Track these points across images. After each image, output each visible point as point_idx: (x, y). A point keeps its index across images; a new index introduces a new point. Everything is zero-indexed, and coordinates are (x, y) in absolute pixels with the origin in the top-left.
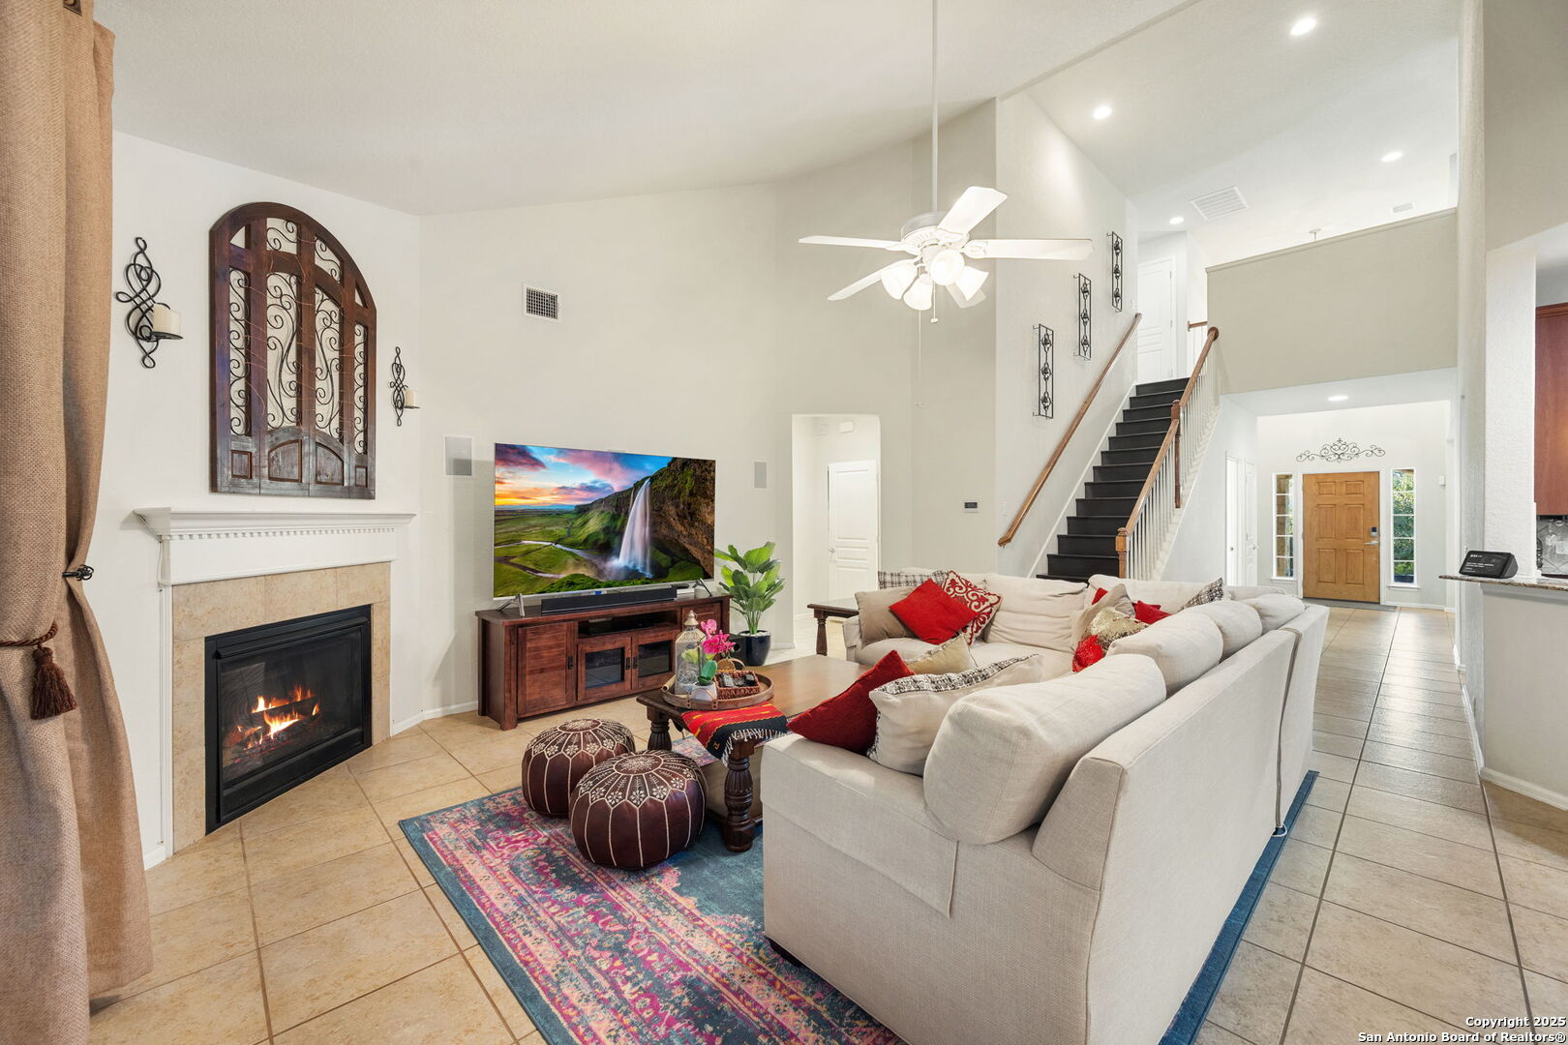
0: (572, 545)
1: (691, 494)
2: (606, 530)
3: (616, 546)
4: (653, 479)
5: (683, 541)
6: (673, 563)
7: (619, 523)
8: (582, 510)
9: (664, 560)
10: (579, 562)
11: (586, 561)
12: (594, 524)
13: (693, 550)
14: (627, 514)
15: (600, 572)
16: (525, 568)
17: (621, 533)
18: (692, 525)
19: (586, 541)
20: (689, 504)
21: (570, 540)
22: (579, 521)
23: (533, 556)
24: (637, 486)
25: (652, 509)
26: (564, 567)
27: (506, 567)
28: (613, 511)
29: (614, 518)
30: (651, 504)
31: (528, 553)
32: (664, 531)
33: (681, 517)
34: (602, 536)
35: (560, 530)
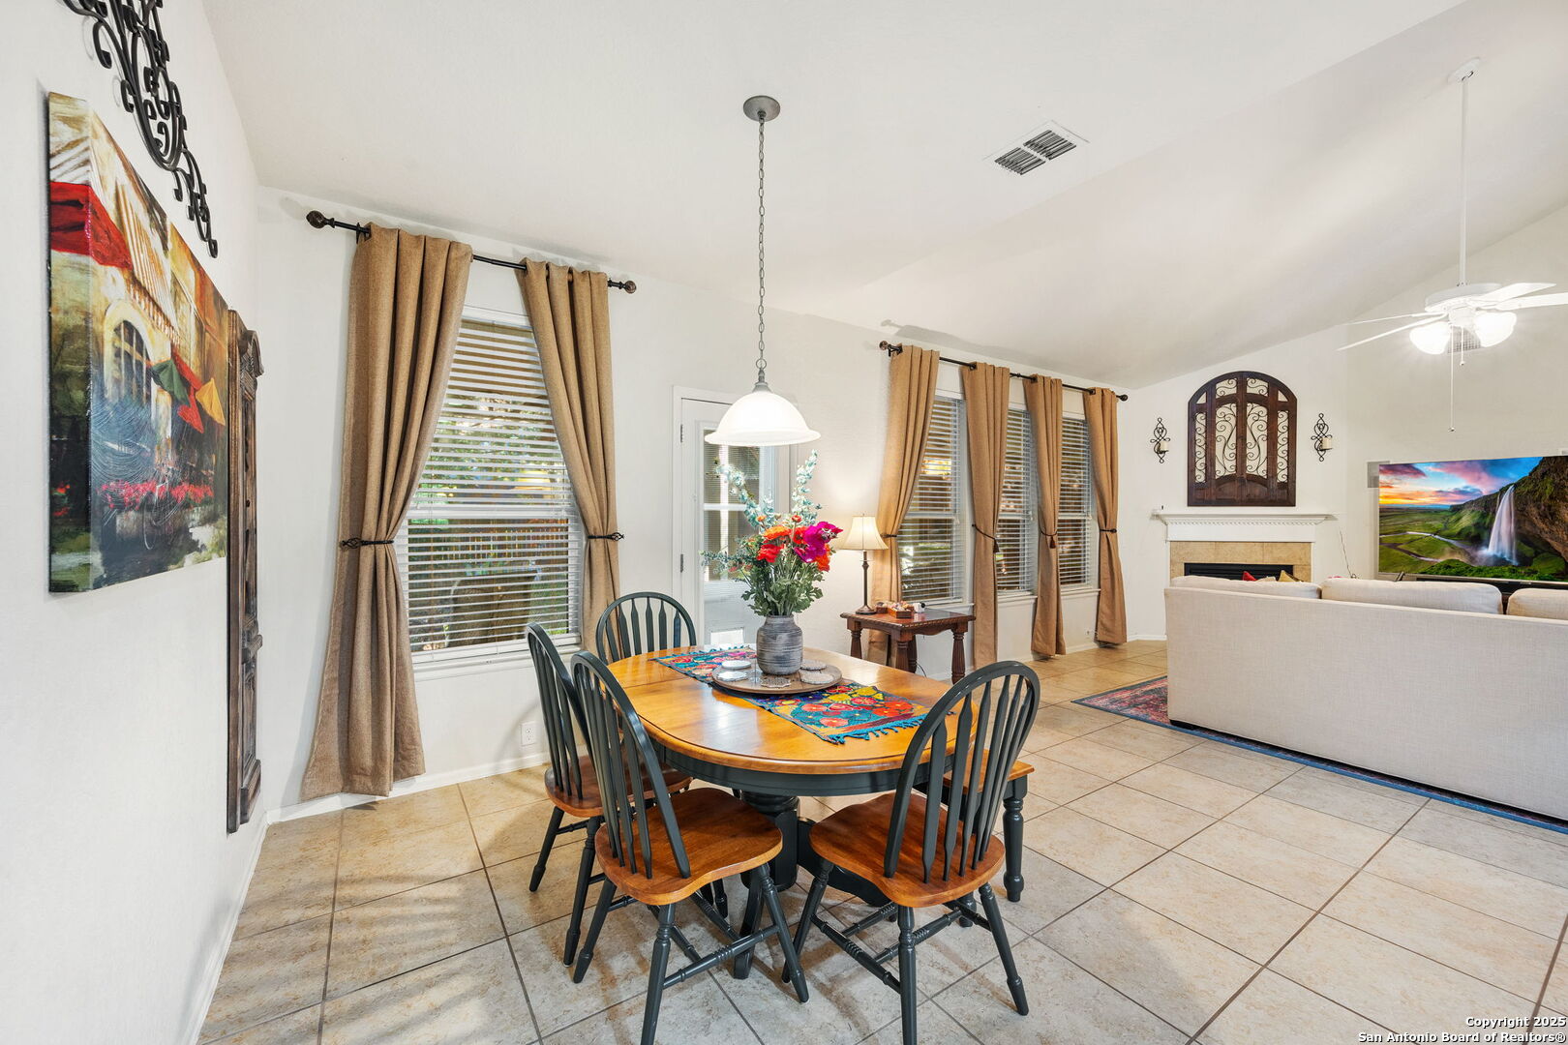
0: (1449, 536)
1: (1551, 498)
2: (1477, 525)
3: (1485, 538)
4: (1516, 485)
5: (1544, 536)
6: (1537, 554)
7: (1488, 520)
8: (1456, 509)
9: (1528, 551)
10: (1454, 550)
11: (1461, 549)
12: (1467, 520)
13: (1554, 544)
14: (1494, 513)
15: (1472, 559)
16: (1410, 553)
17: (1489, 528)
18: (1553, 524)
19: (1459, 533)
20: (1550, 507)
21: (1447, 532)
22: (1454, 518)
23: (1417, 543)
24: (1503, 491)
25: (1516, 510)
26: (1442, 553)
27: (1394, 551)
28: (1482, 510)
29: (1483, 516)
30: (1515, 505)
31: (1411, 541)
32: (1528, 527)
33: (1543, 517)
34: (1473, 530)
35: (1438, 524)
